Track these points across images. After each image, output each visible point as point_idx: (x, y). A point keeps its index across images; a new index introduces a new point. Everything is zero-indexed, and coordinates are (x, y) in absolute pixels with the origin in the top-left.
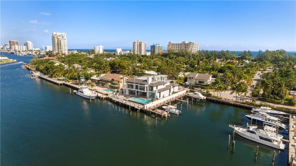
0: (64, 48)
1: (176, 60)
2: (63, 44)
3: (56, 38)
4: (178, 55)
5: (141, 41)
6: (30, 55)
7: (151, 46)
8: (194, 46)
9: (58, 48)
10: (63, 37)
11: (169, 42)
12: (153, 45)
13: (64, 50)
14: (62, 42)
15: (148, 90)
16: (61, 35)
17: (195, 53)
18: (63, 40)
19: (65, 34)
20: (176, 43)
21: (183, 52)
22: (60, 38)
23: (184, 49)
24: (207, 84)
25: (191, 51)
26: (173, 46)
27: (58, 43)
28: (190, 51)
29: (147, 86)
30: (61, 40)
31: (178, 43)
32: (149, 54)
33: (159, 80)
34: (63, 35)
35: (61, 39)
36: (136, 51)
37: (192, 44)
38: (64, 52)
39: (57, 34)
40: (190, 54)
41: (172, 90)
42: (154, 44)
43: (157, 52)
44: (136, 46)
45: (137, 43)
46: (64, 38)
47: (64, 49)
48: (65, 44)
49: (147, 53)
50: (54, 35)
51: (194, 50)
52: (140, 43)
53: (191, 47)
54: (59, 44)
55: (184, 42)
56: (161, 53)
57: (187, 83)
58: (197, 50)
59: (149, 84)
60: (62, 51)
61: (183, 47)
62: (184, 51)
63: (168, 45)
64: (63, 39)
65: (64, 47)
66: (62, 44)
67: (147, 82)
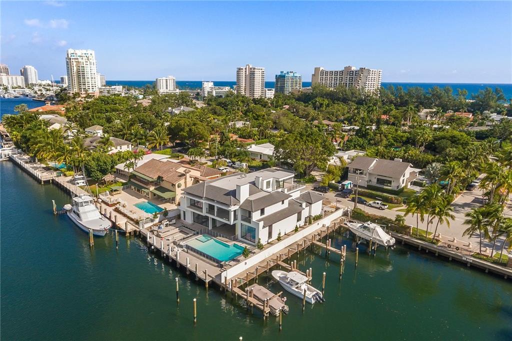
0: (90, 83)
1: (328, 113)
2: (90, 75)
3: (74, 60)
4: (333, 98)
5: (254, 67)
6: (27, 96)
7: (276, 76)
8: (371, 76)
9: (79, 83)
10: (88, 59)
11: (316, 69)
12: (280, 74)
13: (91, 88)
14: (87, 69)
15: (239, 217)
16: (83, 55)
17: (373, 92)
18: (89, 66)
19: (93, 53)
20: (331, 70)
21: (345, 91)
22: (82, 61)
23: (348, 82)
24: (398, 187)
25: (363, 88)
26: (324, 77)
27: (78, 72)
28: (361, 87)
29: (237, 207)
30: (85, 65)
31: (334, 70)
32: (270, 94)
33: (270, 190)
34: (89, 55)
35: (85, 63)
36: (243, 88)
37: (365, 73)
38: (90, 91)
39: (77, 51)
40: (360, 95)
41: (305, 213)
42: (282, 72)
43: (288, 89)
44: (244, 78)
45: (244, 70)
46: (90, 61)
47: (91, 86)
48: (93, 73)
49: (267, 91)
50: (70, 56)
51: (371, 86)
52: (253, 70)
53: (363, 80)
54: (81, 74)
55: (348, 69)
56: (296, 93)
57: (347, 183)
58: (376, 87)
59: (241, 203)
60: (87, 88)
61: (346, 79)
62: (347, 88)
63: (313, 75)
64: (88, 63)
65: (90, 81)
66: (88, 75)
67: (235, 197)
